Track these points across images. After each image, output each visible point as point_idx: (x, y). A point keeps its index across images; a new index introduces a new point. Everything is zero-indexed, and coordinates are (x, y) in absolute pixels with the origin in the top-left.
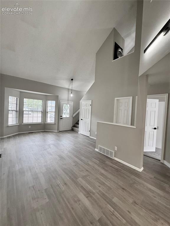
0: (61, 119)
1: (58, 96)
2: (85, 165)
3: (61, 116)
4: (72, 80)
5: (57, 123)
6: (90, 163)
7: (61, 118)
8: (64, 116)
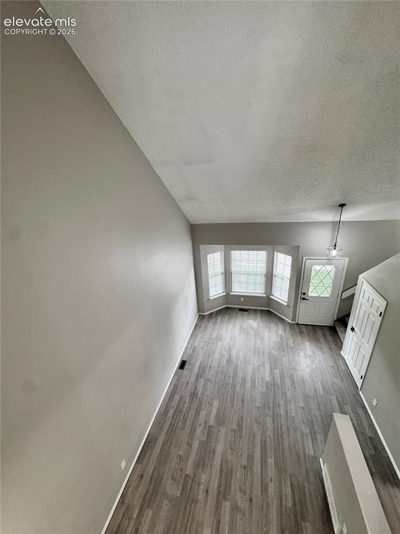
0: (304, 299)
1: (299, 247)
2: (260, 482)
3: (304, 294)
4: (342, 205)
5: (292, 305)
6: (272, 489)
7: (303, 296)
8: (312, 293)
